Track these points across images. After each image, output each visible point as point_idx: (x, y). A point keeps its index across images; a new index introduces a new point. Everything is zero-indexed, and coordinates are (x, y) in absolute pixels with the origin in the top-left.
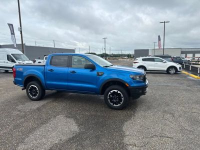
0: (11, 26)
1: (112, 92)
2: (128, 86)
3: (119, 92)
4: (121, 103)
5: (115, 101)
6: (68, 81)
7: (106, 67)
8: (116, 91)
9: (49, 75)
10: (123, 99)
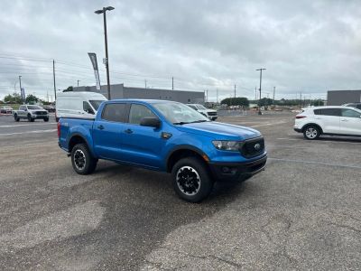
0: (93, 56)
1: (183, 169)
2: (207, 160)
3: (194, 170)
4: (197, 190)
5: (187, 185)
6: (122, 145)
7: (182, 123)
8: (189, 168)
9: (99, 134)
10: (199, 183)
